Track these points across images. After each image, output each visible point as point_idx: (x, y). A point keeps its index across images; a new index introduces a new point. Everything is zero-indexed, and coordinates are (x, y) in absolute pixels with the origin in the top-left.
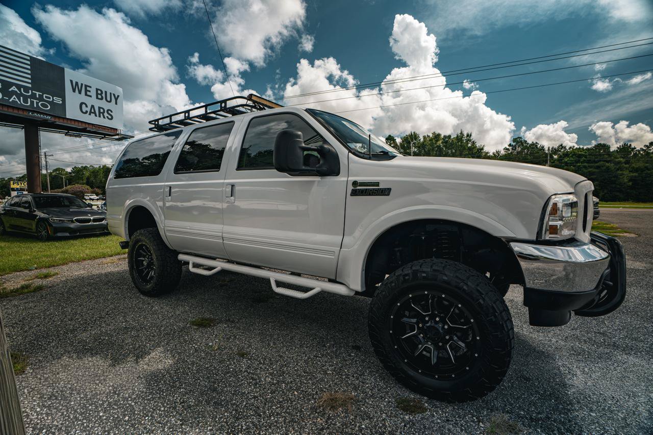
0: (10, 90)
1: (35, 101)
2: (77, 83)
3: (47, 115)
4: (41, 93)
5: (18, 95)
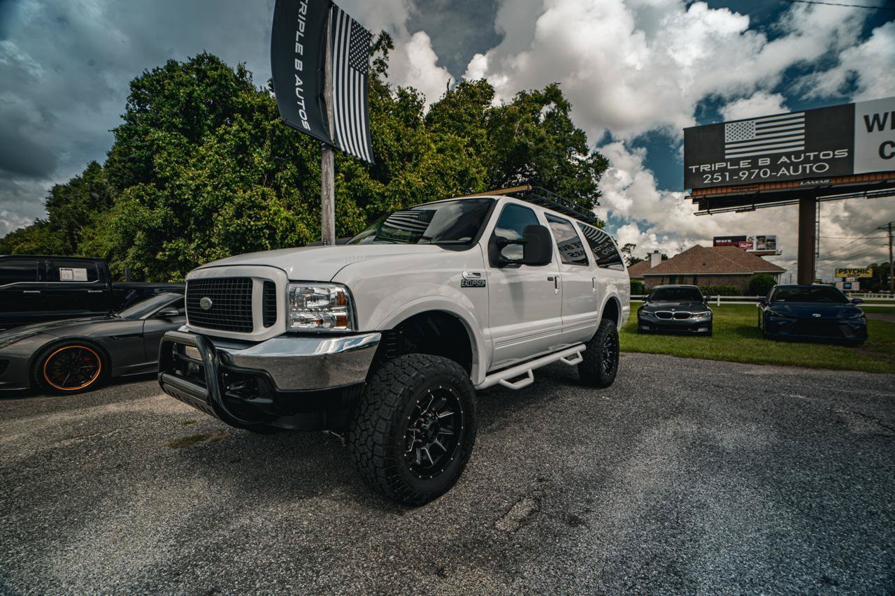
0: (779, 162)
1: (808, 166)
2: (876, 117)
3: (824, 178)
4: (817, 153)
5: (787, 166)
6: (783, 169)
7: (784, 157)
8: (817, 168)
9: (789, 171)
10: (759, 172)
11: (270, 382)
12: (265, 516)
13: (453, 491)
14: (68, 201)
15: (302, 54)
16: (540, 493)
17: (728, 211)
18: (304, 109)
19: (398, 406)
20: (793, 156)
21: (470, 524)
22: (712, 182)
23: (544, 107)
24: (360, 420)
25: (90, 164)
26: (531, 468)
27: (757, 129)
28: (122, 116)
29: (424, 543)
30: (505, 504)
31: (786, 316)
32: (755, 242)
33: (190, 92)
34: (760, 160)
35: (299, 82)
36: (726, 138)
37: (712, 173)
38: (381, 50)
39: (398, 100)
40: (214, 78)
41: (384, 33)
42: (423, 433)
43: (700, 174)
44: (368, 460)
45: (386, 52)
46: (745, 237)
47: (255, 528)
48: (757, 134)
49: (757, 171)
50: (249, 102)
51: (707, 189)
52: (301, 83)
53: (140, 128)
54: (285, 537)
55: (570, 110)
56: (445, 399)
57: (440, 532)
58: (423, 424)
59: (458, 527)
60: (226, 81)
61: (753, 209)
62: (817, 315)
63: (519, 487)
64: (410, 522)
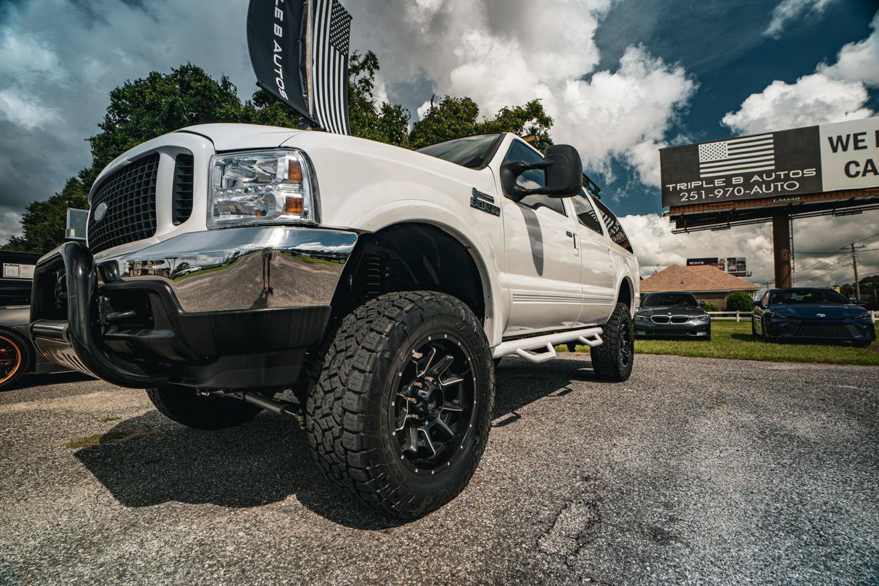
0: (752, 181)
1: (779, 184)
2: (839, 138)
3: (795, 196)
4: (787, 172)
5: (759, 184)
6: (756, 187)
7: (756, 176)
8: (788, 186)
9: (761, 189)
10: (733, 190)
11: (170, 301)
12: (167, 538)
13: (463, 496)
14: (45, 219)
15: (281, 19)
16: (592, 496)
17: (704, 229)
18: (282, 77)
19: (384, 351)
20: (764, 175)
21: (499, 544)
22: (689, 201)
23: (526, 123)
24: (324, 374)
25: (69, 180)
26: (568, 464)
27: (729, 150)
28: (99, 125)
29: (427, 580)
30: (545, 513)
31: (789, 317)
32: (726, 264)
33: (172, 101)
34: (733, 179)
35: (278, 48)
36: (700, 158)
37: (689, 191)
38: (366, 70)
39: (382, 116)
40: (197, 89)
41: (371, 53)
42: (421, 404)
43: (677, 192)
44: (335, 438)
45: (372, 73)
46: (717, 258)
47: (142, 560)
48: (729, 155)
49: (731, 189)
50: (232, 113)
51: (684, 207)
52: (280, 50)
53: (119, 137)
54: (188, 573)
55: (552, 124)
56: (452, 357)
57: (452, 560)
58: (421, 391)
59: (480, 549)
60: (210, 92)
61: (729, 227)
62: (822, 315)
63: (559, 488)
64: (402, 543)
